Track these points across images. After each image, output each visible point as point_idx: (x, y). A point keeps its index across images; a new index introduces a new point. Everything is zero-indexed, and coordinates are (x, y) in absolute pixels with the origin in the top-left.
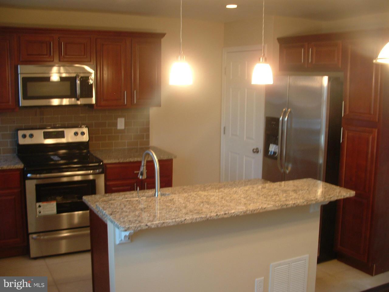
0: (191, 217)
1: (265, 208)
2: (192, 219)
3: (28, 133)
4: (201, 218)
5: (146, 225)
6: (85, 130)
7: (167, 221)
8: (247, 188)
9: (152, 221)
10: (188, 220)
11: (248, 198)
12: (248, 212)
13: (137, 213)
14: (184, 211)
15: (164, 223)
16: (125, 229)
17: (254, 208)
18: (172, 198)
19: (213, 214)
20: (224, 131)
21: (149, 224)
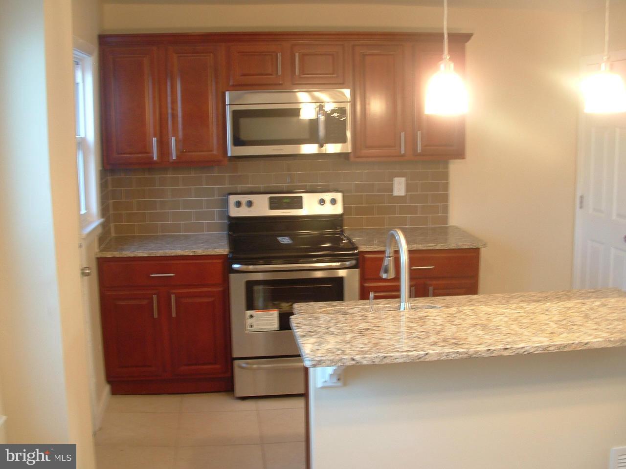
0: (438, 350)
1: (586, 344)
2: (439, 354)
3: (244, 199)
4: (458, 353)
5: (353, 360)
6: (339, 196)
7: (392, 354)
8: (570, 304)
9: (366, 353)
10: (432, 355)
11: (564, 322)
12: (551, 349)
13: (348, 337)
14: (433, 338)
15: (385, 357)
16: (314, 363)
17: (565, 342)
18: (426, 314)
19: (483, 348)
20: (581, 202)
21: (358, 357)
